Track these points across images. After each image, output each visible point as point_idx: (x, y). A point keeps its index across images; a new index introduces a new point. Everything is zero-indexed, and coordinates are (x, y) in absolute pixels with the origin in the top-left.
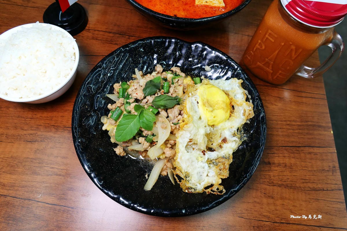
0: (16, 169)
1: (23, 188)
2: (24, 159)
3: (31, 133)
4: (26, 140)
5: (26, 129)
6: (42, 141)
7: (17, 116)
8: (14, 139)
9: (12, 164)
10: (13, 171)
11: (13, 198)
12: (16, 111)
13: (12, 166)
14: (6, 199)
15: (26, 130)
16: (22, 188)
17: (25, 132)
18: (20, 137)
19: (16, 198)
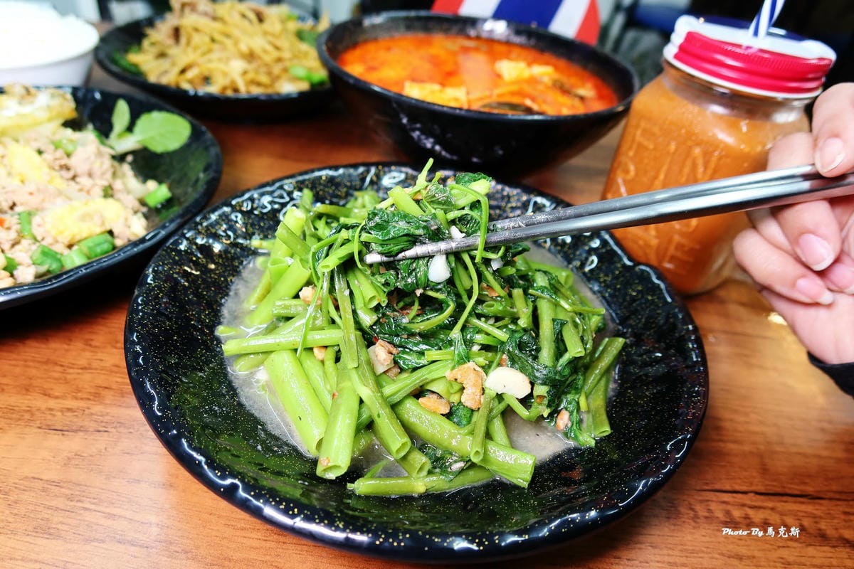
2: (21, 482)
3: (69, 407)
4: (48, 425)
5: (57, 394)
6: (99, 431)
7: (45, 360)
8: (10, 419)
15: (57, 397)
17: (52, 403)
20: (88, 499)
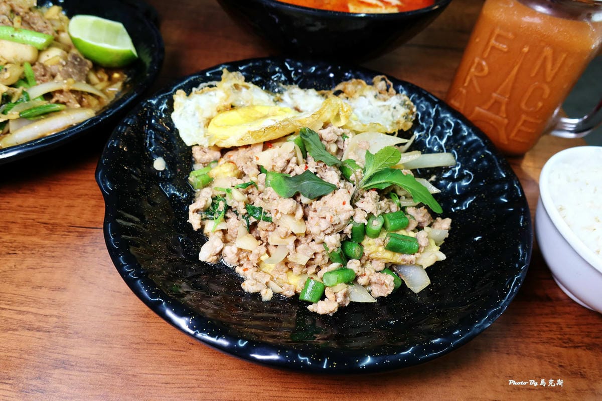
20: (4, 302)
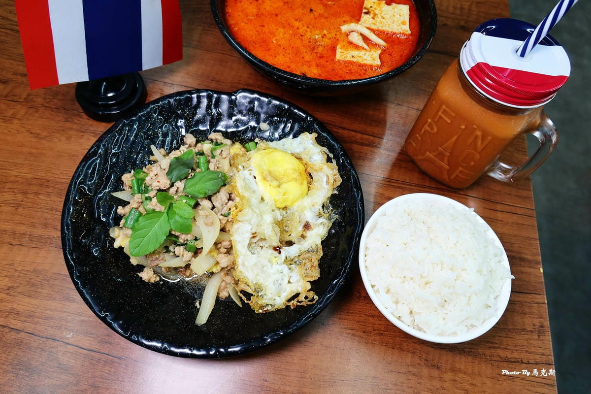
0: (40, 290)
1: (47, 320)
2: (53, 275)
8: (41, 242)
9: (33, 281)
10: (34, 293)
11: (28, 335)
12: (49, 199)
13: (33, 285)
14: (19, 336)
16: (45, 321)
18: (51, 240)
19: (35, 335)
